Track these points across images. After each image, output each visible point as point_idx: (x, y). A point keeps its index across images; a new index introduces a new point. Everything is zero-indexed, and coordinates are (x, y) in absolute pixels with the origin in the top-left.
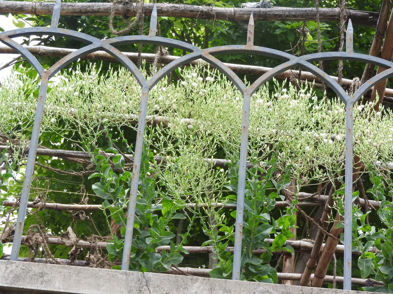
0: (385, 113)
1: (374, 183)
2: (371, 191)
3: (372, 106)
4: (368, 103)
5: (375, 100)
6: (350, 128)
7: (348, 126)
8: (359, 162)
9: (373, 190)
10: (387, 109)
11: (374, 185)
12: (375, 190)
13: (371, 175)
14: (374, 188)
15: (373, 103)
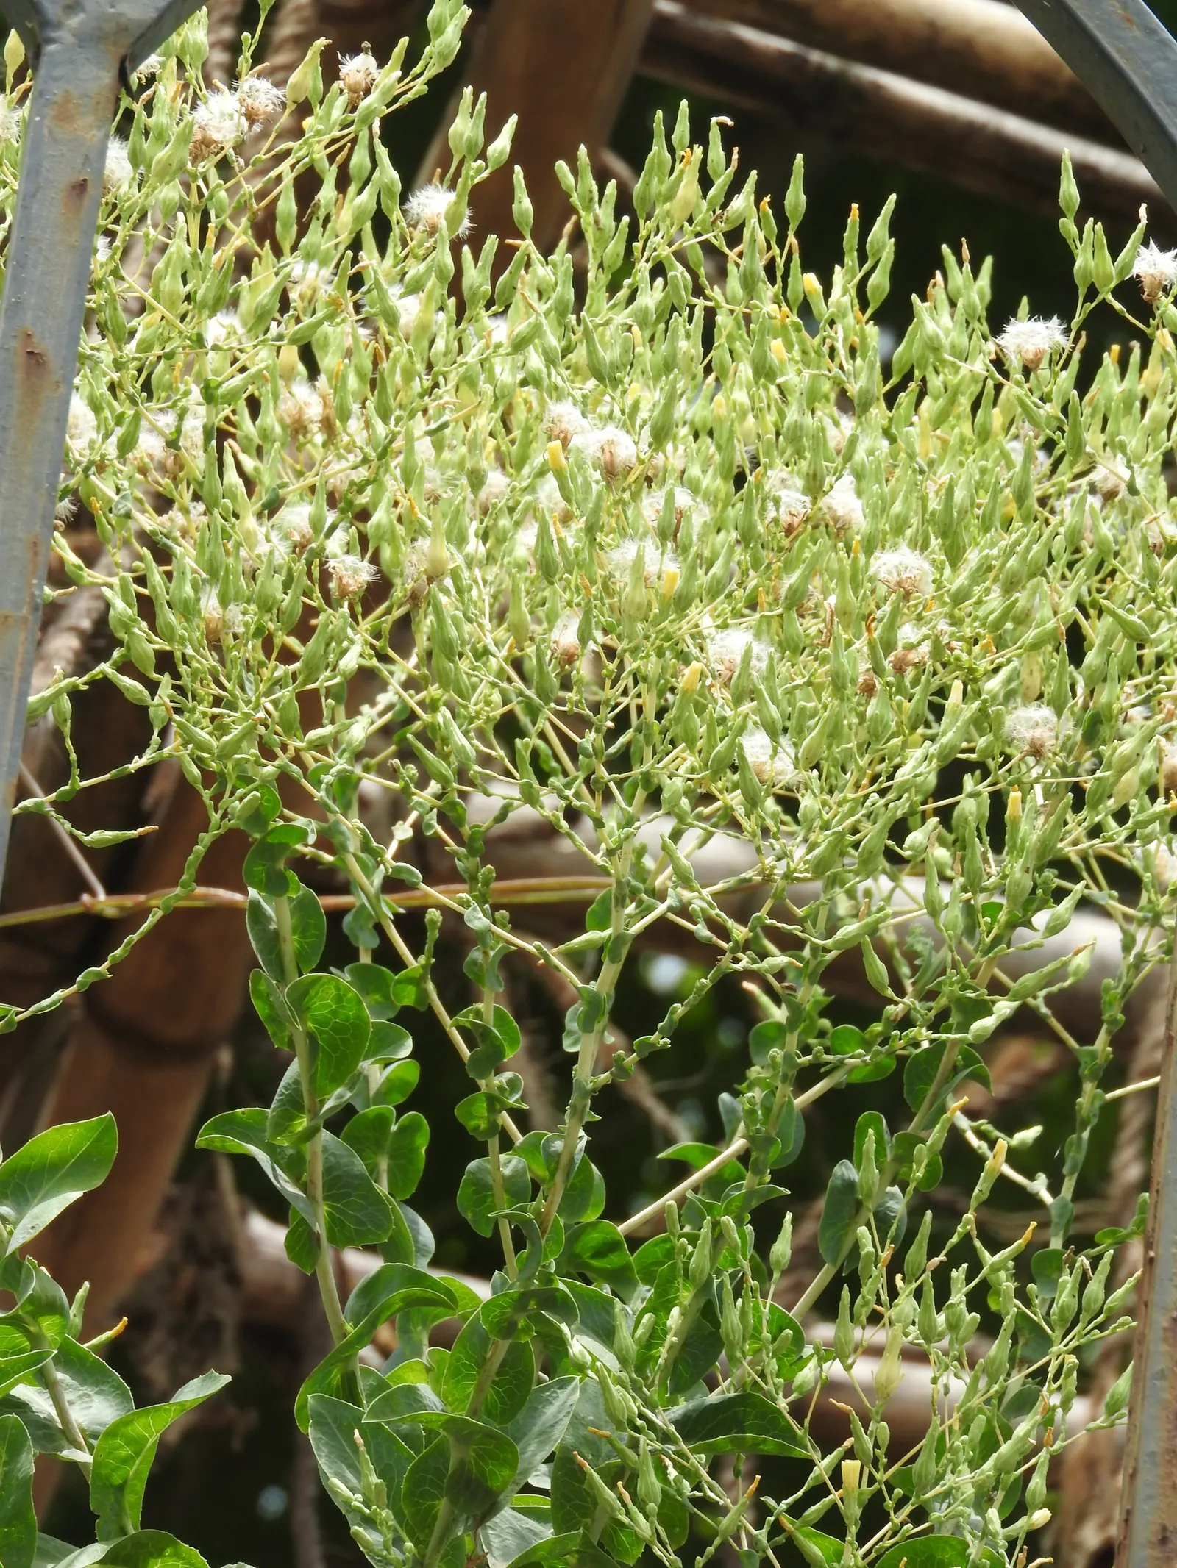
0: (523, 205)
1: (301, 1045)
2: (248, 1133)
3: (374, 103)
4: (330, 71)
5: (421, 38)
6: (44, 345)
7: (28, 320)
8: (137, 763)
9: (283, 1123)
10: (562, 166)
11: (294, 1070)
12: (302, 1123)
13: (272, 942)
14: (294, 1104)
15: (391, 73)
